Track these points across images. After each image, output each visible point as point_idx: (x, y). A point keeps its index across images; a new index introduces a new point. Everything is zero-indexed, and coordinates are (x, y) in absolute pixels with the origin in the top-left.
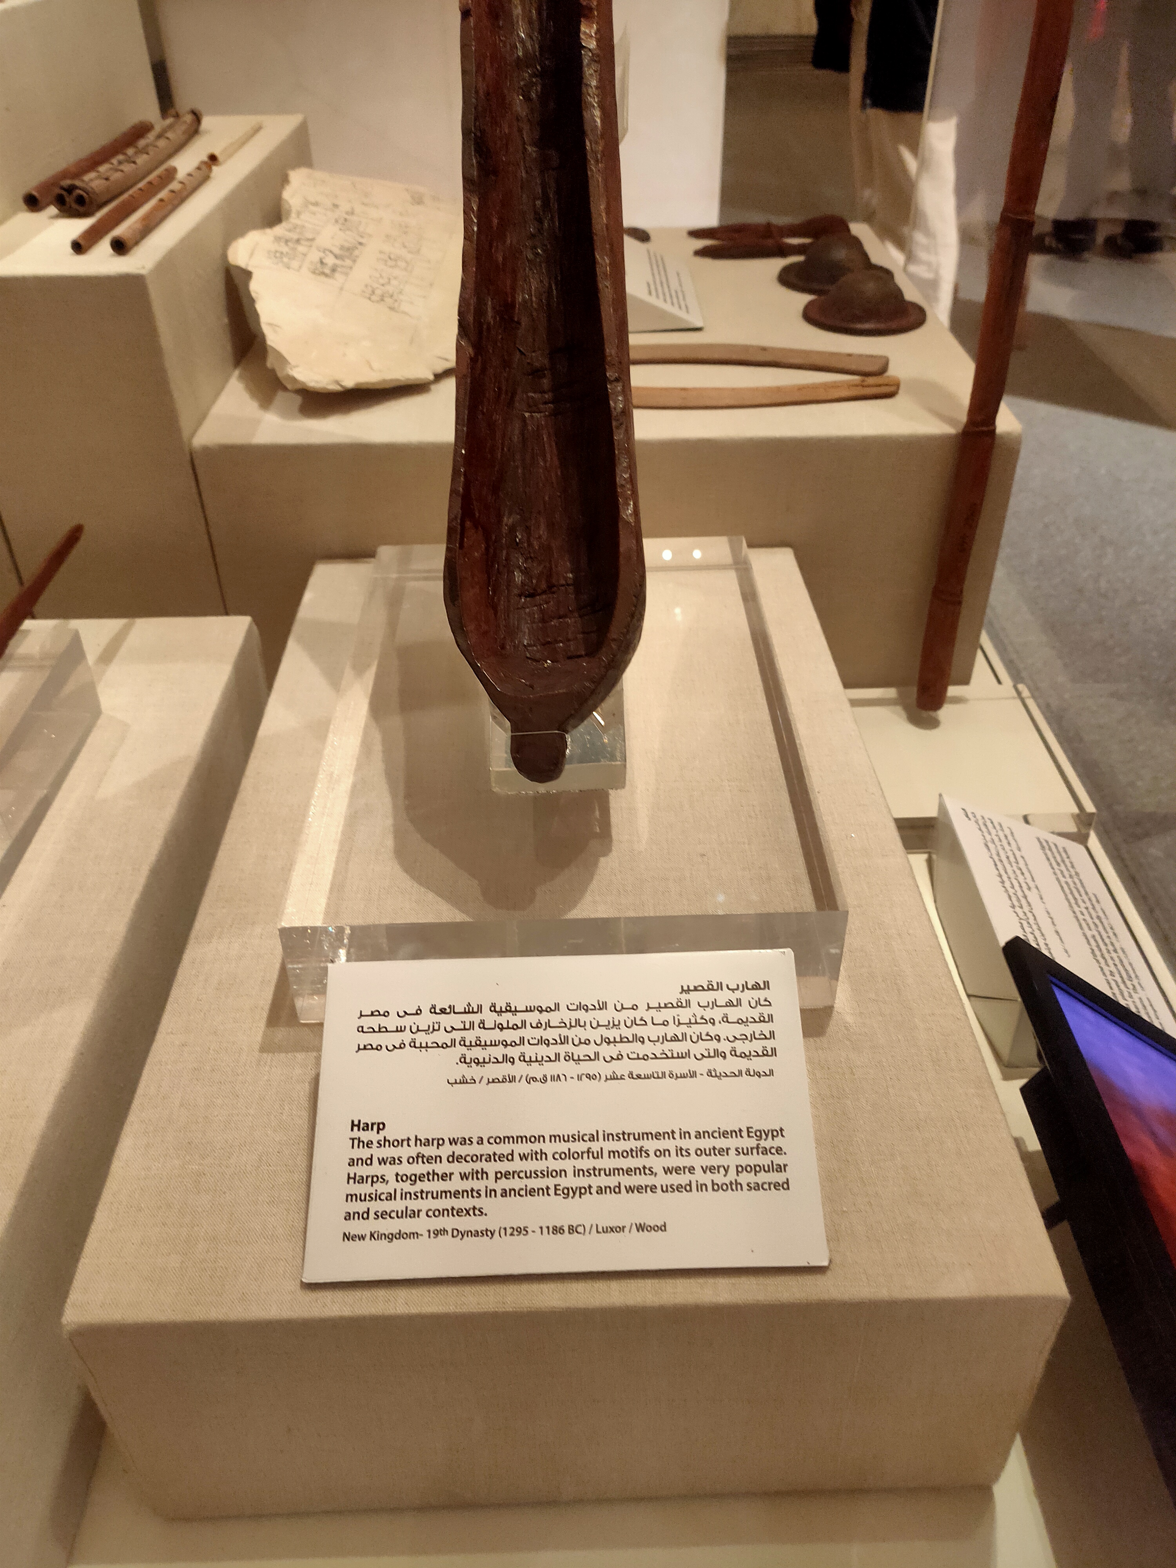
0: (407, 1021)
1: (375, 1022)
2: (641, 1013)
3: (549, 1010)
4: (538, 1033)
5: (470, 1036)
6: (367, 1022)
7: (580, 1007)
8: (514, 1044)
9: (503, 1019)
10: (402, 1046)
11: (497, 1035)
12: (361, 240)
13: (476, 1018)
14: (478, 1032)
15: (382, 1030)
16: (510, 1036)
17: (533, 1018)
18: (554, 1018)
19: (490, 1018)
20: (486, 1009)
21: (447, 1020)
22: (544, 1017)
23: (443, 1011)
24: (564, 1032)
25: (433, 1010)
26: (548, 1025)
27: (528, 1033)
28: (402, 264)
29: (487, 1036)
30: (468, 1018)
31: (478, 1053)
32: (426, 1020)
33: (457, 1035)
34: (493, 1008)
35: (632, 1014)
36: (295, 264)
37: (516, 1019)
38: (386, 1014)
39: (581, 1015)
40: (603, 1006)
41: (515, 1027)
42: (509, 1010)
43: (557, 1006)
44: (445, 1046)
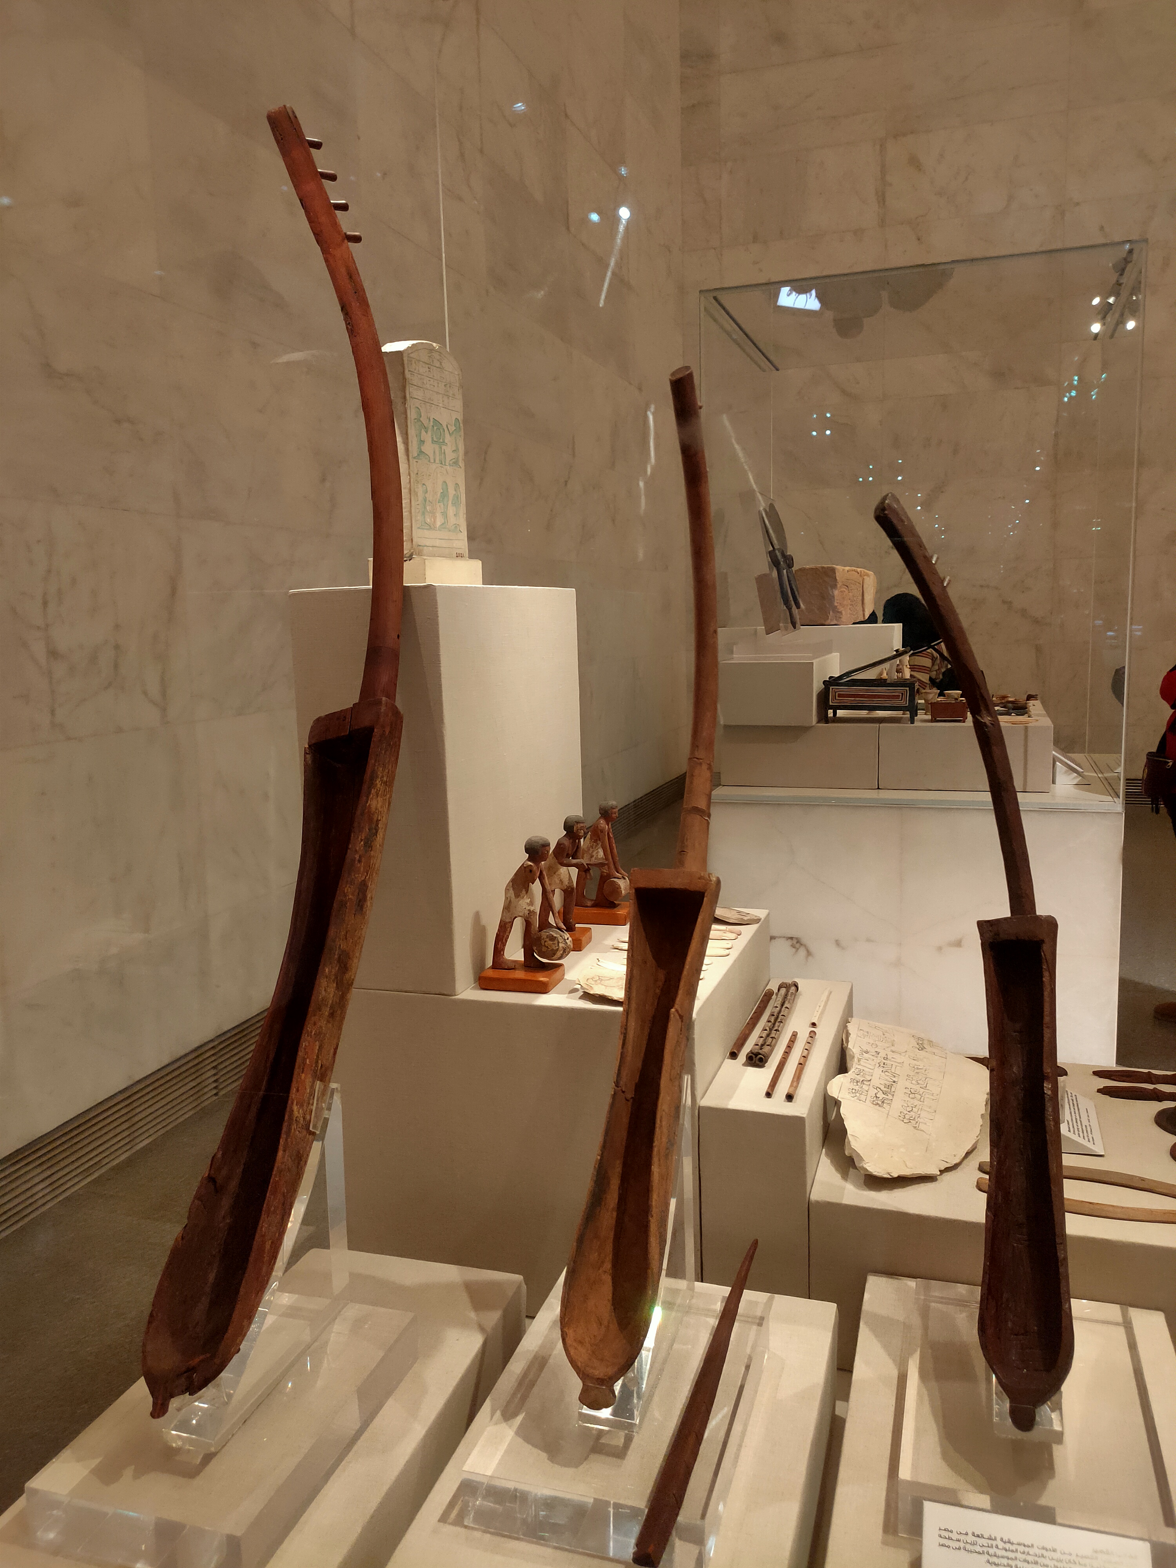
0: (962, 1537)
1: (946, 1534)
2: (1073, 1558)
3: (1029, 1546)
4: (1024, 1557)
5: (991, 1551)
6: (944, 1533)
7: (1043, 1548)
8: (1012, 1559)
9: (1008, 1546)
10: (959, 1549)
11: (1004, 1553)
12: (894, 1079)
13: (994, 1543)
14: (995, 1549)
15: (950, 1539)
16: (1011, 1555)
17: (1021, 1548)
18: (1031, 1551)
19: (1001, 1545)
20: (998, 1539)
21: (980, 1541)
22: (1026, 1549)
23: (978, 1536)
24: (1036, 1559)
25: (973, 1534)
26: (1028, 1554)
27: (1019, 1555)
28: (918, 1097)
29: (1000, 1553)
30: (990, 1542)
31: (995, 1560)
32: (970, 1538)
33: (985, 1549)
34: (1002, 1540)
35: (1069, 1557)
36: (863, 1097)
37: (1013, 1548)
38: (951, 1532)
39: (1044, 1552)
40: (1055, 1550)
41: (1012, 1551)
42: (1009, 1542)
43: (1032, 1546)
44: (979, 1553)
